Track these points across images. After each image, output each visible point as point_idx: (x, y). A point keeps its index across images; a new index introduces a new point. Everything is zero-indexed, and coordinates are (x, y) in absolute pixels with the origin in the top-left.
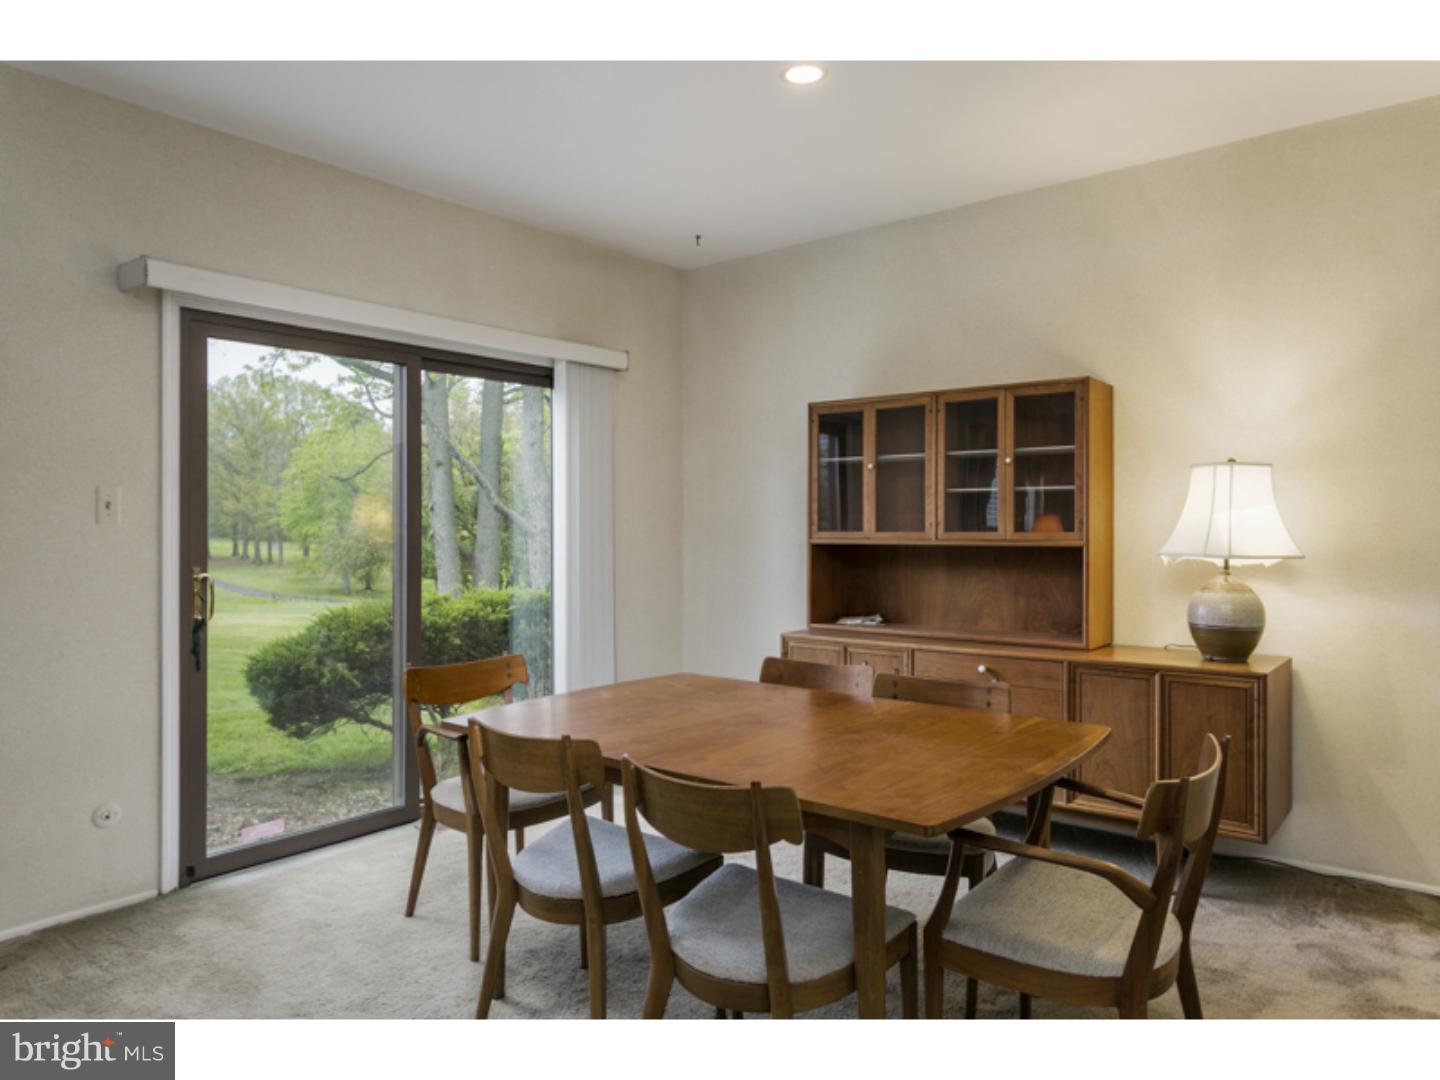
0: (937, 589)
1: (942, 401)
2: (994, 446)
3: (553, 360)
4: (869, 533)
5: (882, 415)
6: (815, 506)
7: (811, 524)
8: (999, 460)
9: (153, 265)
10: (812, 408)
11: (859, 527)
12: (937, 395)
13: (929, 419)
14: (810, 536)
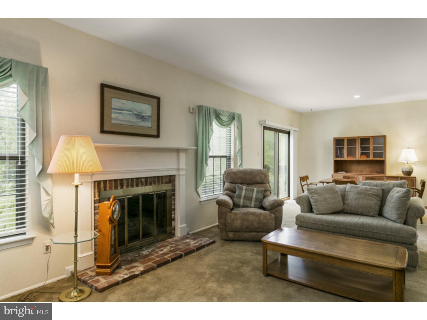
0: (355, 167)
1: (359, 138)
2: (369, 145)
3: (290, 130)
4: (345, 158)
5: (348, 140)
6: (335, 154)
7: (334, 157)
8: (370, 147)
9: (266, 121)
10: (334, 138)
11: (343, 157)
12: (358, 137)
13: (357, 141)
14: (334, 159)
